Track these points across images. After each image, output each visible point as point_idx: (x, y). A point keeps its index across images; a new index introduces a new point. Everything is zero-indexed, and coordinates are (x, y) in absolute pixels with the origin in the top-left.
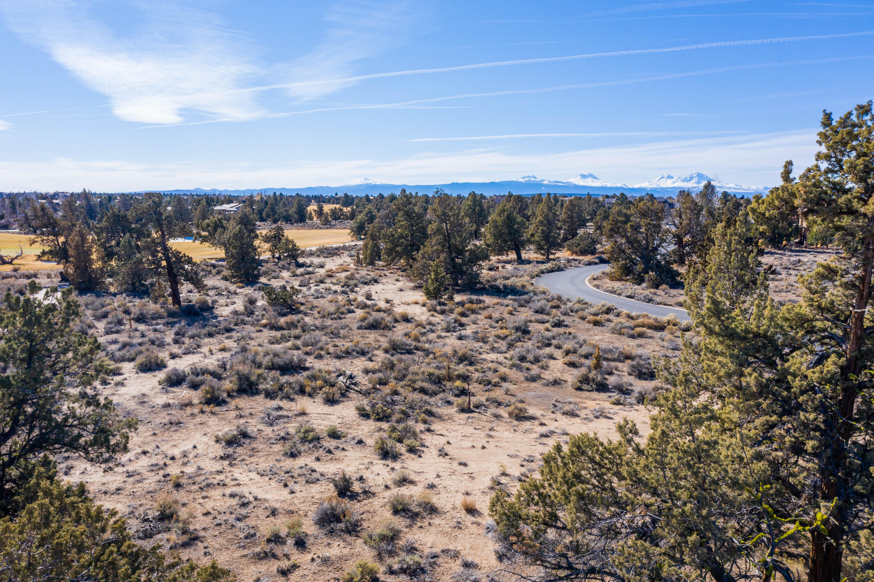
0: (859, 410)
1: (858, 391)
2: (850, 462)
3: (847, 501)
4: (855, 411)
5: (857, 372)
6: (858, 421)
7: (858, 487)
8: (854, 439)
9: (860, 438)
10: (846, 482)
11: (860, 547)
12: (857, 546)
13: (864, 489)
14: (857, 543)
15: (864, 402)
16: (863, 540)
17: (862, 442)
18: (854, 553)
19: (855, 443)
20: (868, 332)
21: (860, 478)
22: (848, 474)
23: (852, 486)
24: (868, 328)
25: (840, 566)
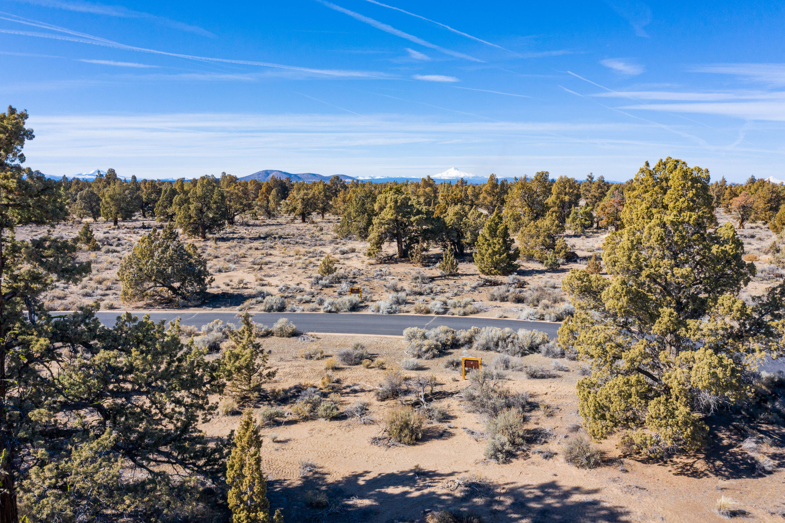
0: (9, 368)
1: (6, 351)
2: (10, 416)
3: (13, 450)
4: (6, 370)
5: (3, 334)
6: (10, 377)
7: (21, 434)
8: (8, 395)
9: (15, 392)
10: (9, 433)
11: (33, 484)
12: (30, 484)
13: (26, 434)
14: (29, 481)
15: (13, 359)
16: (33, 477)
17: (16, 395)
18: (27, 491)
19: (10, 398)
20: (6, 297)
21: (21, 426)
22: (10, 426)
23: (16, 436)
24: (6, 294)
25: (16, 509)
